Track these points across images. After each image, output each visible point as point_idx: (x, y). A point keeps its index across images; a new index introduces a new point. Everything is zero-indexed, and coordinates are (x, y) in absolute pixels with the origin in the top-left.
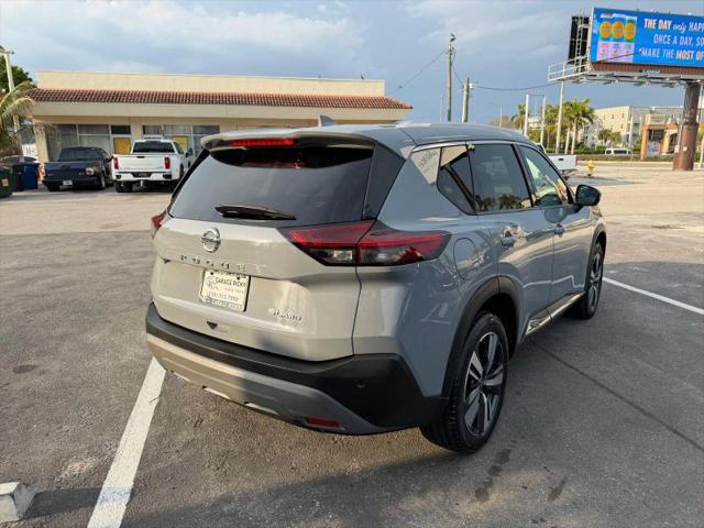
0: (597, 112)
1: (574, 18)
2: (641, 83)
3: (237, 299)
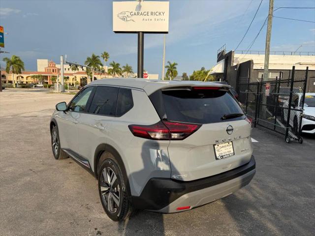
3: (230, 151)
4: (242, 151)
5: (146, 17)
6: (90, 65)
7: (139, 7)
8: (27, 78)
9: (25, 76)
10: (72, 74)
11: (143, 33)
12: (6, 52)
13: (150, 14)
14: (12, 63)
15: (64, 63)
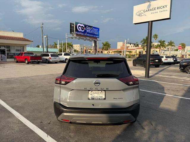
0: (74, 45)
1: (70, 23)
2: (85, 40)
3: (102, 97)
4: (114, 98)
5: (154, 11)
6: (144, 43)
7: (150, 6)
8: (112, 52)
9: (111, 51)
10: (134, 49)
11: (152, 21)
12: (99, 40)
13: (156, 8)
14: (105, 45)
15: (127, 43)
